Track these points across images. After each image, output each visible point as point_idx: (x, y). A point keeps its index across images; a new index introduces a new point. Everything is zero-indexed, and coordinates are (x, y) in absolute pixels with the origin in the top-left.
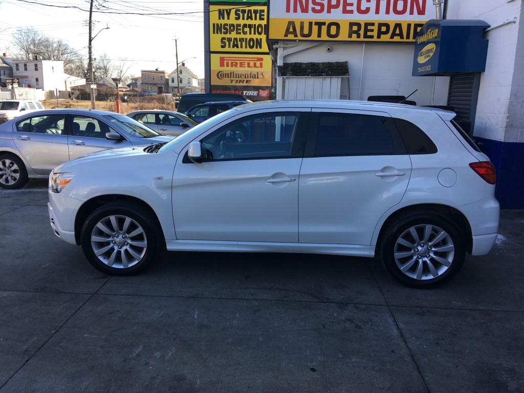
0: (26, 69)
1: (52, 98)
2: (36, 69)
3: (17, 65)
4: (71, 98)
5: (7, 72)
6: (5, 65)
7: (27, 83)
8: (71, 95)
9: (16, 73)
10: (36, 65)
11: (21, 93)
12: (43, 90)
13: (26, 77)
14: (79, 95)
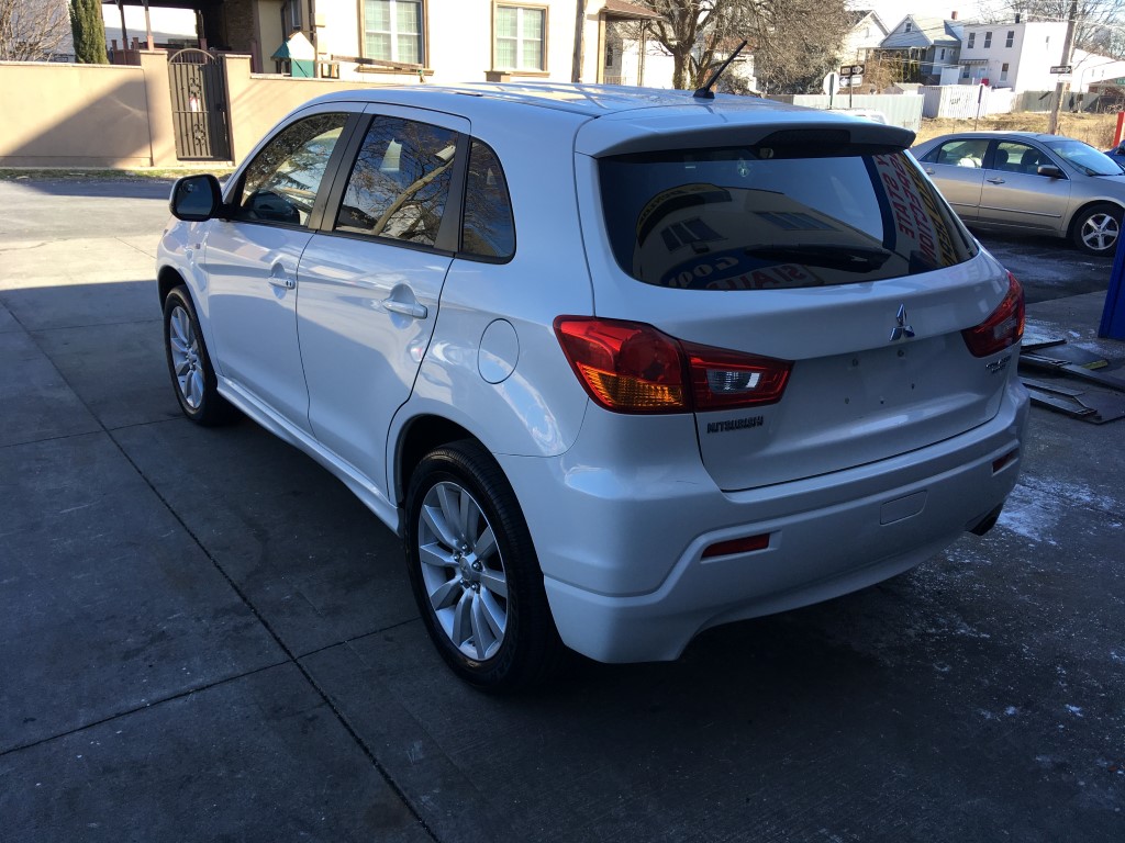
0: (987, 45)
1: (1027, 109)
2: (1009, 44)
3: (972, 36)
4: (1075, 108)
5: (949, 52)
6: (949, 38)
7: (983, 74)
8: (1075, 100)
9: (966, 54)
10: (1011, 35)
11: (956, 97)
12: (1012, 90)
13: (986, 61)
14: (1096, 100)
